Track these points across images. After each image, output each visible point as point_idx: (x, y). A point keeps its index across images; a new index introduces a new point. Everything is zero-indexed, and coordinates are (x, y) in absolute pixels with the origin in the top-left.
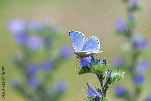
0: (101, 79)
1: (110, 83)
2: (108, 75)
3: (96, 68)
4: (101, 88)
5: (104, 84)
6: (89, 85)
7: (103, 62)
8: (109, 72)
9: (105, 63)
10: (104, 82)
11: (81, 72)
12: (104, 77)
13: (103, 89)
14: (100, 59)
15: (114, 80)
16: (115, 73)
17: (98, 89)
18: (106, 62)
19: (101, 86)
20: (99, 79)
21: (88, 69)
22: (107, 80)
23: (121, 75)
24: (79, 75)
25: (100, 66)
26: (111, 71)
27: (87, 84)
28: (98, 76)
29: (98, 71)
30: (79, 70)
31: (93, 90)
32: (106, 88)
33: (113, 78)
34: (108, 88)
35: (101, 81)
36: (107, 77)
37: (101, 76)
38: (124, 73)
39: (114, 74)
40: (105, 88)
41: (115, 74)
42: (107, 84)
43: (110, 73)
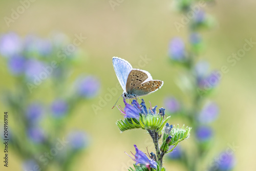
0: (156, 138)
1: (169, 145)
2: (167, 132)
3: (150, 123)
4: (155, 152)
5: (160, 146)
6: (137, 147)
7: (160, 112)
8: (169, 128)
9: (163, 115)
10: (161, 142)
11: (124, 127)
12: (161, 136)
13: (159, 153)
14: (155, 109)
15: (175, 140)
16: (176, 129)
17: (151, 154)
18: (165, 113)
19: (155, 149)
20: (153, 138)
21: (136, 122)
22: (165, 140)
23: (187, 132)
24: (121, 132)
25: (156, 120)
26: (172, 127)
27: (135, 146)
28: (151, 133)
29: (152, 127)
30: (122, 124)
31: (143, 155)
32: (163, 151)
33: (173, 138)
34: (165, 152)
35: (156, 142)
36: (164, 134)
37: (156, 134)
38: (190, 129)
39: (175, 131)
40: (161, 152)
41: (177, 131)
42: (165, 145)
43: (170, 130)
